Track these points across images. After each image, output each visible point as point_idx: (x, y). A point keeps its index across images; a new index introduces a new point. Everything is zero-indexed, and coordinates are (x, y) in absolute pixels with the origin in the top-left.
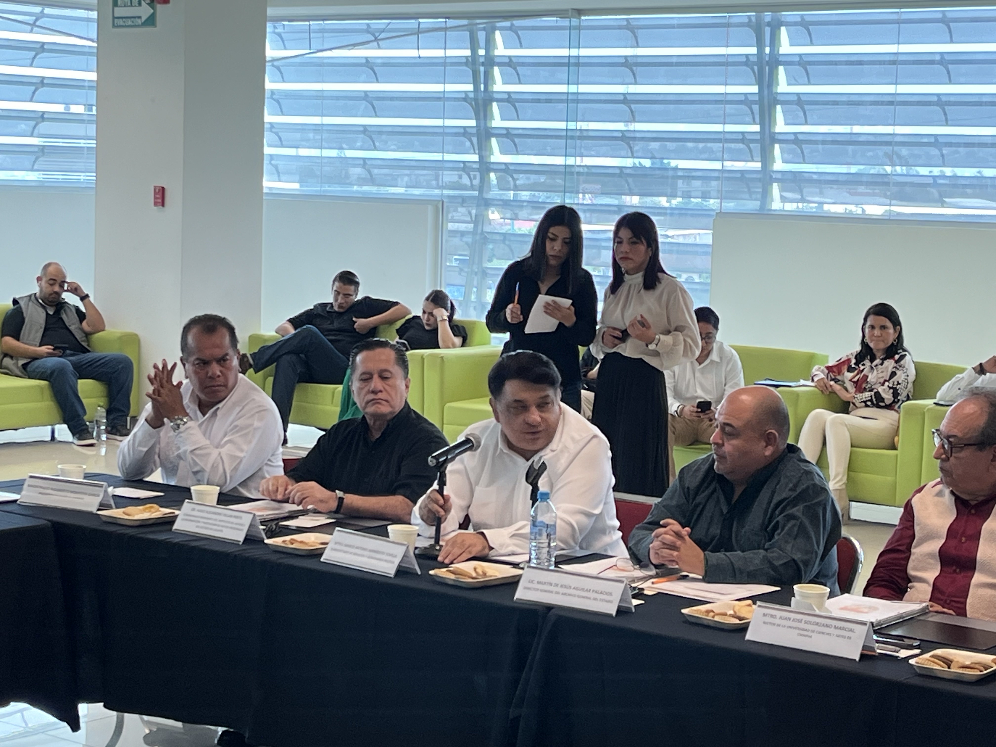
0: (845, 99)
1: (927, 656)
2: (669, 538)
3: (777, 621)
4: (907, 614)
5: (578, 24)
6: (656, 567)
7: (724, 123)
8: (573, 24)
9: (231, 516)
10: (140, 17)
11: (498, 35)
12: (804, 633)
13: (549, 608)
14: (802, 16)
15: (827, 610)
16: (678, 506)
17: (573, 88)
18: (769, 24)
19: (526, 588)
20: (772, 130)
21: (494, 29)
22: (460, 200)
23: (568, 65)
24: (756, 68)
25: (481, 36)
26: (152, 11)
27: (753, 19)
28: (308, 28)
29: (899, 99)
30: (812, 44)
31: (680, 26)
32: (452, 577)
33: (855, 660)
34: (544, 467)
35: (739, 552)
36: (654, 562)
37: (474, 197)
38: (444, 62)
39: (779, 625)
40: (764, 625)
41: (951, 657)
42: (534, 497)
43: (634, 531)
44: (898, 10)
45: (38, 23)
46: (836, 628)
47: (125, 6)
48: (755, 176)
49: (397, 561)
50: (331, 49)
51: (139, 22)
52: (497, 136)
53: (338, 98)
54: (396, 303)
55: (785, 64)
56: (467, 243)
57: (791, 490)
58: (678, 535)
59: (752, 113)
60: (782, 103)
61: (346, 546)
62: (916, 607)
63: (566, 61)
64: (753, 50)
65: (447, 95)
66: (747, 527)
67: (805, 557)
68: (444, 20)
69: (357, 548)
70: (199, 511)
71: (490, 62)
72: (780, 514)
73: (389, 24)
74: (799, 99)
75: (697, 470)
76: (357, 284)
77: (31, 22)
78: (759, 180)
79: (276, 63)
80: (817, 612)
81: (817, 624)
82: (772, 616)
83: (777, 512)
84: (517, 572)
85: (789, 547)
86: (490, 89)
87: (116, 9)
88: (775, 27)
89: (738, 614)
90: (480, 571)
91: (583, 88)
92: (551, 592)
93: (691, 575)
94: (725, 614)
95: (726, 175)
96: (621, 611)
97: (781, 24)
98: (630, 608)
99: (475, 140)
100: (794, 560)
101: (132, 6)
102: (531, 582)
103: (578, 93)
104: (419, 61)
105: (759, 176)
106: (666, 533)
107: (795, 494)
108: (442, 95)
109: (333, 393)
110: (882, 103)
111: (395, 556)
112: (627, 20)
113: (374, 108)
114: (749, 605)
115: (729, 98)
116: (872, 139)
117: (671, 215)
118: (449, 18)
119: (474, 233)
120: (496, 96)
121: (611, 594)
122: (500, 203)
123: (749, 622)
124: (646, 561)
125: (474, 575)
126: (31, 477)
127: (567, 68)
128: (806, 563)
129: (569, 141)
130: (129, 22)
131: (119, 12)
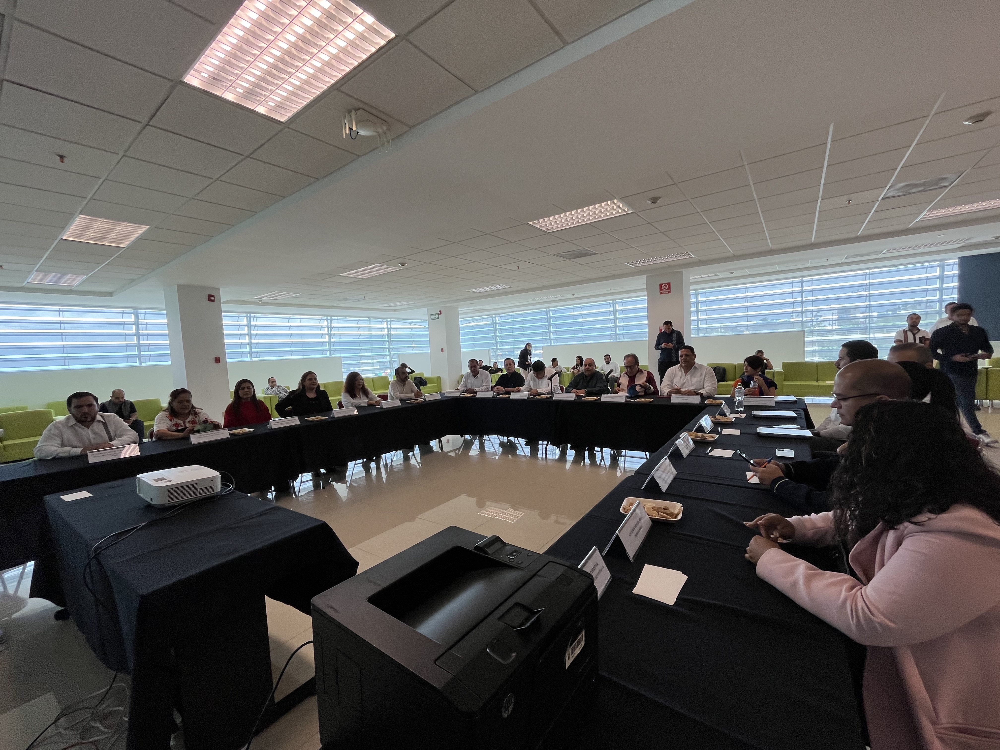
12: (613, 398)
13: (561, 400)
24: (546, 319)
26: (438, 316)
33: (624, 402)
51: (436, 318)
52: (498, 337)
55: (552, 318)
71: (496, 323)
74: (555, 324)
92: (561, 397)
96: (574, 400)
97: (550, 311)
101: (434, 316)
126: (447, 391)
130: (434, 319)
131: (432, 317)
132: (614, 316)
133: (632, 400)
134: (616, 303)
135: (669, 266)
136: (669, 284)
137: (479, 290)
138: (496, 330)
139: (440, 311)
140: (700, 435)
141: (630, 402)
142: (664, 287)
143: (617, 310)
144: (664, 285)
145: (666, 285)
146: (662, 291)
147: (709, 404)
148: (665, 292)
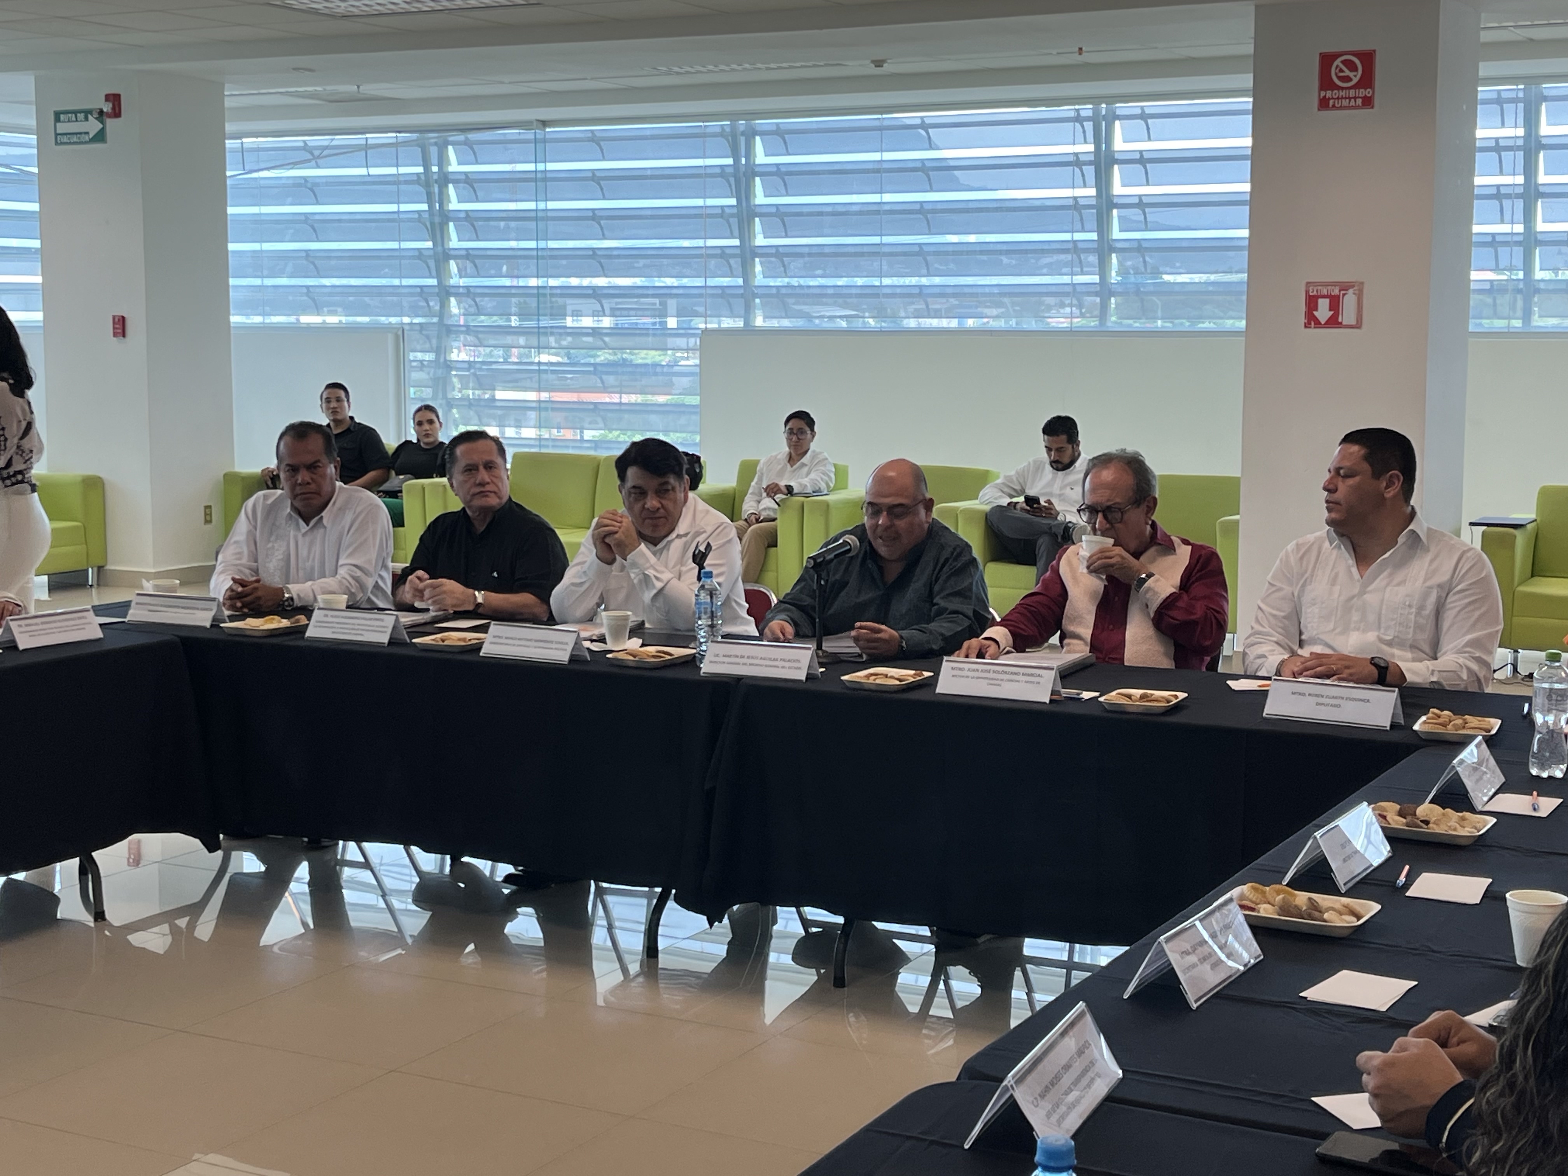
0: (829, 209)
1: (1114, 693)
3: (966, 673)
5: (542, 137)
7: (705, 238)
8: (538, 136)
9: (370, 619)
10: (87, 133)
11: (451, 150)
12: (994, 683)
13: (738, 679)
14: (777, 124)
17: (542, 205)
18: (743, 134)
19: (710, 664)
20: (752, 244)
21: (446, 143)
22: (420, 328)
23: (535, 180)
24: (732, 180)
25: (434, 151)
26: (101, 126)
27: (727, 128)
28: (240, 145)
29: (884, 208)
30: (789, 153)
31: (654, 137)
33: (1045, 703)
37: (434, 325)
38: (398, 180)
40: (954, 679)
41: (1133, 695)
44: (880, 116)
46: (1023, 674)
47: (69, 121)
48: (737, 291)
49: (569, 649)
50: (268, 169)
51: (87, 138)
52: (455, 258)
53: (277, 222)
55: (761, 175)
56: (429, 371)
59: (730, 226)
60: (761, 215)
61: (506, 638)
63: (533, 176)
64: (729, 161)
65: (401, 216)
68: (394, 135)
69: (520, 639)
70: (332, 616)
71: (445, 179)
73: (332, 140)
74: (778, 210)
78: (742, 296)
82: (960, 669)
86: (446, 208)
87: (58, 124)
88: (751, 134)
91: (551, 205)
92: (737, 664)
95: (709, 291)
96: (810, 677)
97: (755, 133)
98: (818, 676)
99: (432, 263)
101: (77, 121)
102: (715, 656)
103: (546, 210)
104: (369, 179)
105: (742, 291)
108: (396, 216)
110: (869, 213)
111: (567, 644)
112: (592, 131)
113: (315, 231)
115: (708, 211)
116: (858, 249)
117: (654, 335)
118: (399, 132)
119: (436, 362)
120: (452, 215)
121: (799, 661)
122: (464, 329)
126: (138, 594)
127: (534, 184)
129: (540, 261)
130: (78, 137)
131: (62, 128)
132: (1098, 186)
133: (1086, 695)
134: (1113, 117)
136: (1367, 58)
137: (345, 5)
138: (446, 217)
139: (115, 99)
140: (1302, 898)
141: (1072, 709)
142: (1341, 71)
143: (1117, 156)
144: (1343, 62)
145: (1350, 60)
146: (1329, 94)
147: (1429, 738)
148: (1346, 98)
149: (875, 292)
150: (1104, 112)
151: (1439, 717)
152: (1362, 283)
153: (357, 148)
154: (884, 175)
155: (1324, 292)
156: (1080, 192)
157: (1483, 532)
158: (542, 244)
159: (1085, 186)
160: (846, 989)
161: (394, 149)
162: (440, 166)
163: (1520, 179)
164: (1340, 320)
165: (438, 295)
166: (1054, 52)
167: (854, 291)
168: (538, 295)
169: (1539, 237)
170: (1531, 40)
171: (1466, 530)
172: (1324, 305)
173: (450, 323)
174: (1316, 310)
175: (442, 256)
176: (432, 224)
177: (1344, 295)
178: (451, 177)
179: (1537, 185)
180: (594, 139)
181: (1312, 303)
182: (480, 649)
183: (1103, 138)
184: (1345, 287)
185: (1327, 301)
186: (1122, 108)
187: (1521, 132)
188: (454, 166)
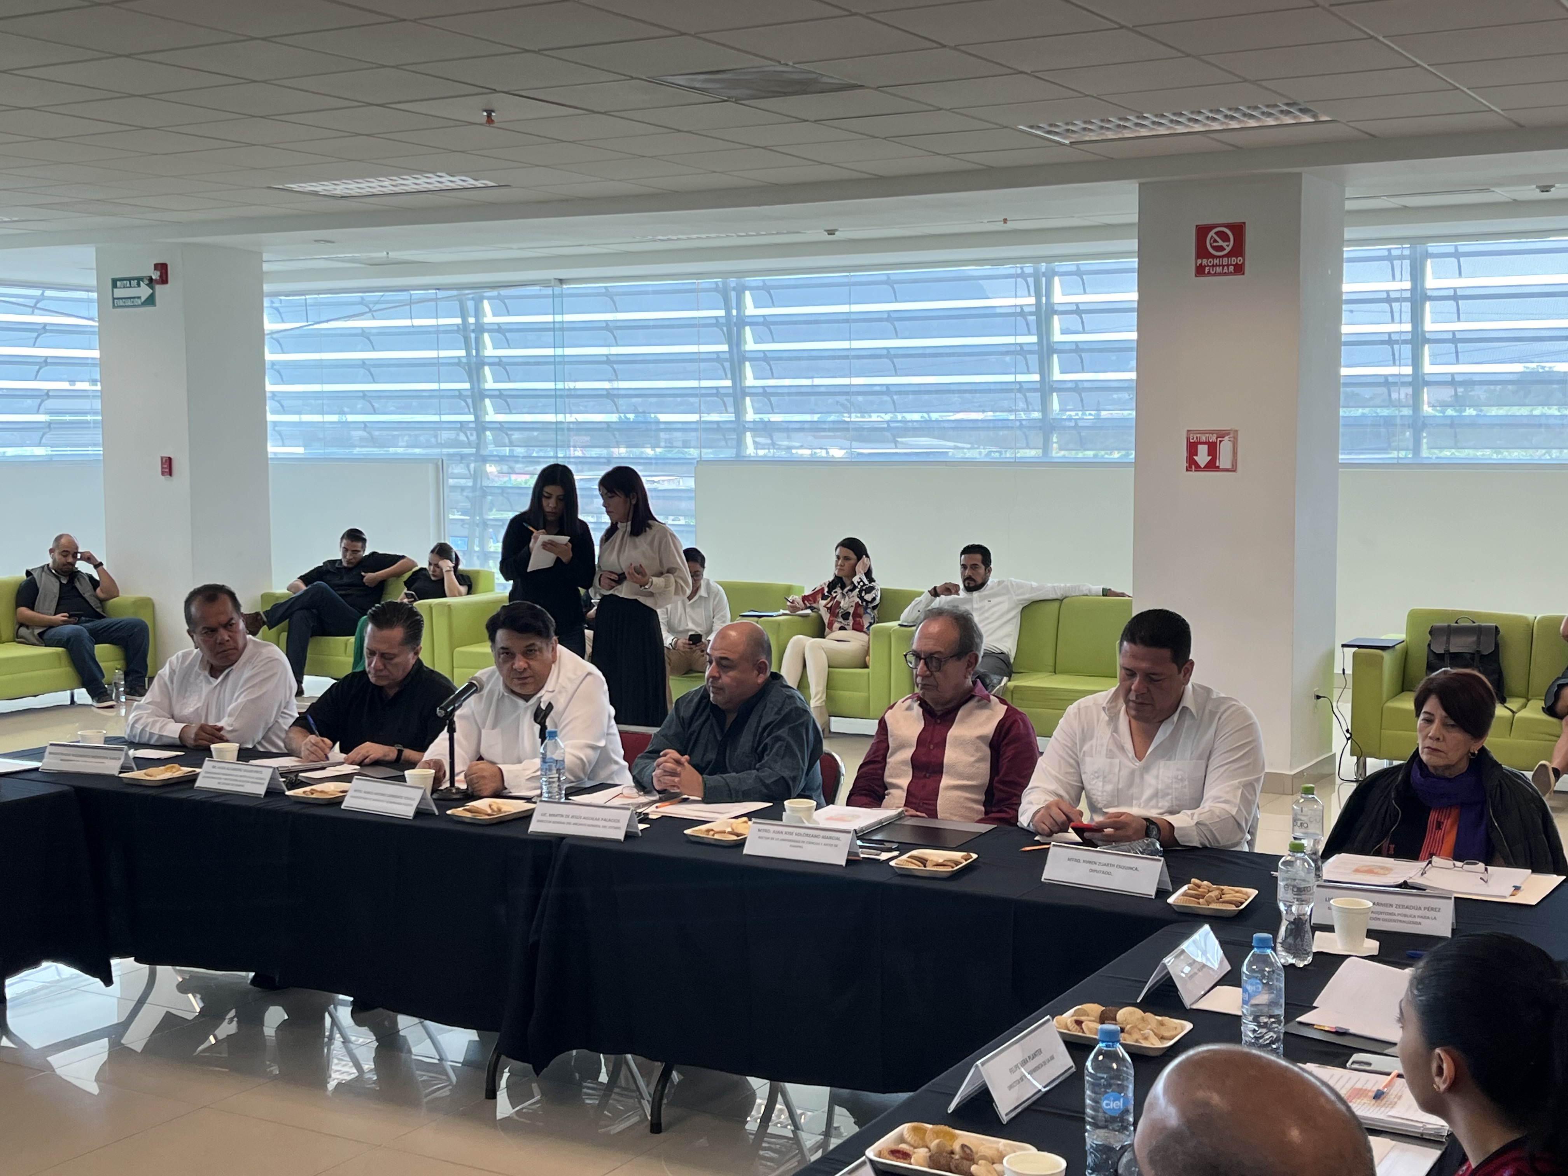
0: (806, 354)
1: (905, 857)
2: (670, 765)
3: (771, 835)
4: (886, 819)
5: (560, 293)
6: (659, 792)
7: (699, 379)
8: (556, 293)
9: (251, 771)
10: (139, 298)
11: (486, 304)
12: (796, 844)
13: (561, 838)
14: (763, 281)
15: (815, 822)
16: (676, 735)
17: (559, 351)
18: (734, 289)
19: (538, 821)
20: (743, 385)
21: (482, 298)
22: (459, 458)
23: (554, 330)
24: (725, 329)
25: (470, 304)
26: (151, 291)
27: (720, 285)
28: (304, 302)
29: (853, 353)
30: (774, 306)
31: (655, 292)
32: (469, 815)
33: (841, 865)
34: (550, 706)
35: (734, 774)
36: (657, 788)
37: (471, 455)
38: (438, 330)
39: (772, 839)
40: (760, 840)
41: (926, 857)
42: (543, 736)
43: (636, 760)
44: (848, 274)
45: (39, 305)
46: (823, 837)
47: (124, 287)
48: (729, 426)
49: (415, 804)
50: (327, 321)
51: (139, 302)
52: (490, 397)
54: (403, 557)
55: (751, 324)
56: (467, 497)
57: (776, 713)
58: (678, 762)
59: (724, 369)
60: (751, 360)
61: (365, 792)
62: (893, 813)
63: (552, 326)
64: (722, 313)
65: (440, 361)
66: (739, 750)
67: (792, 775)
68: (434, 291)
69: (376, 794)
70: (219, 768)
71: (480, 329)
72: (768, 736)
73: (383, 296)
74: (765, 355)
75: (691, 701)
76: (364, 540)
77: (32, 305)
78: (734, 430)
79: (275, 336)
80: (807, 824)
81: (807, 835)
82: (766, 831)
83: (765, 734)
84: (530, 806)
85: (777, 767)
86: (481, 354)
87: (115, 290)
88: (740, 291)
89: (736, 831)
90: (495, 807)
91: (569, 351)
92: (563, 823)
93: (692, 798)
94: (724, 832)
95: (703, 426)
96: (629, 836)
97: (745, 288)
98: (637, 833)
99: (470, 401)
100: (783, 777)
101: (131, 287)
102: (544, 815)
103: (564, 356)
104: (412, 329)
105: (733, 426)
106: (666, 762)
107: (780, 717)
108: (436, 361)
109: (346, 645)
110: (839, 357)
111: (414, 799)
112: (605, 287)
113: (372, 375)
114: (745, 822)
115: (702, 356)
116: (830, 389)
117: (656, 464)
118: (439, 289)
119: (474, 488)
120: (486, 360)
121: (618, 821)
122: (497, 458)
123: (745, 838)
124: (649, 788)
125: (489, 811)
126: (52, 745)
128: (794, 779)
129: (558, 400)
130: (129, 302)
131: (118, 293)
132: (1039, 334)
133: (883, 856)
134: (1052, 274)
135: (1238, 149)
136: (1238, 229)
137: (340, 188)
138: (481, 361)
139: (162, 268)
142: (1215, 241)
143: (1056, 308)
144: (1216, 233)
145: (1223, 232)
146: (1205, 262)
147: (1182, 910)
148: (1219, 266)
149: (846, 426)
150: (1043, 269)
151: (1199, 887)
152: (1236, 431)
153: (402, 304)
154: (852, 324)
155: (1204, 439)
156: (1021, 339)
157: (1354, 653)
158: (560, 385)
159: (1030, 333)
160: (662, 1135)
161: (434, 303)
162: (477, 317)
163: (1408, 327)
164: (1217, 464)
165: (475, 429)
166: (986, 221)
167: (826, 426)
168: (557, 430)
169: (1427, 378)
170: (1406, 207)
171: (1338, 650)
172: (1203, 450)
173: (485, 453)
174: (1196, 455)
175: (478, 396)
176: (470, 368)
177: (1221, 441)
178: (486, 327)
179: (1423, 332)
180: (608, 294)
181: (1192, 448)
182: (341, 803)
183: (1042, 289)
184: (1221, 435)
185: (1206, 447)
186: (1059, 266)
187: (1407, 285)
188: (489, 318)
